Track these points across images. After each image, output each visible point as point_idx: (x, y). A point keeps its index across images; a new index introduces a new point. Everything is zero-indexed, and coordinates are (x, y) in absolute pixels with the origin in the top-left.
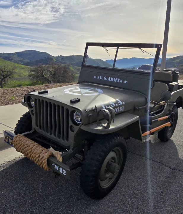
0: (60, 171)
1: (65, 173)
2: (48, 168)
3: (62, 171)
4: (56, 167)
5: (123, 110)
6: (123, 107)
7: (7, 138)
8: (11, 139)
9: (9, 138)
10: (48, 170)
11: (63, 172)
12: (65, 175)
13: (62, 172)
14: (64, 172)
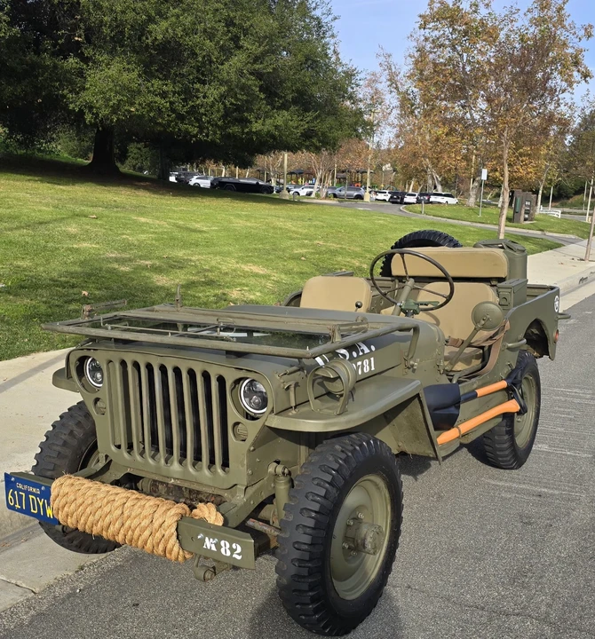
0: (223, 551)
1: (239, 554)
2: (181, 552)
3: (231, 549)
4: (209, 544)
5: (373, 369)
6: (372, 359)
7: (20, 497)
8: (36, 495)
9: (28, 493)
10: (180, 558)
11: (233, 551)
12: (239, 558)
13: (228, 554)
14: (236, 550)
